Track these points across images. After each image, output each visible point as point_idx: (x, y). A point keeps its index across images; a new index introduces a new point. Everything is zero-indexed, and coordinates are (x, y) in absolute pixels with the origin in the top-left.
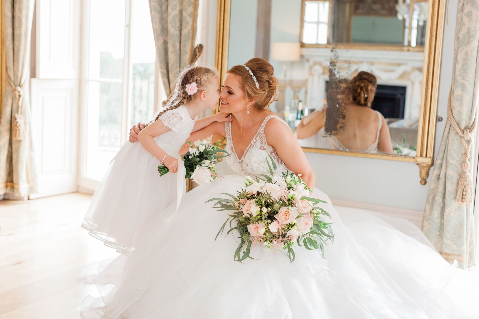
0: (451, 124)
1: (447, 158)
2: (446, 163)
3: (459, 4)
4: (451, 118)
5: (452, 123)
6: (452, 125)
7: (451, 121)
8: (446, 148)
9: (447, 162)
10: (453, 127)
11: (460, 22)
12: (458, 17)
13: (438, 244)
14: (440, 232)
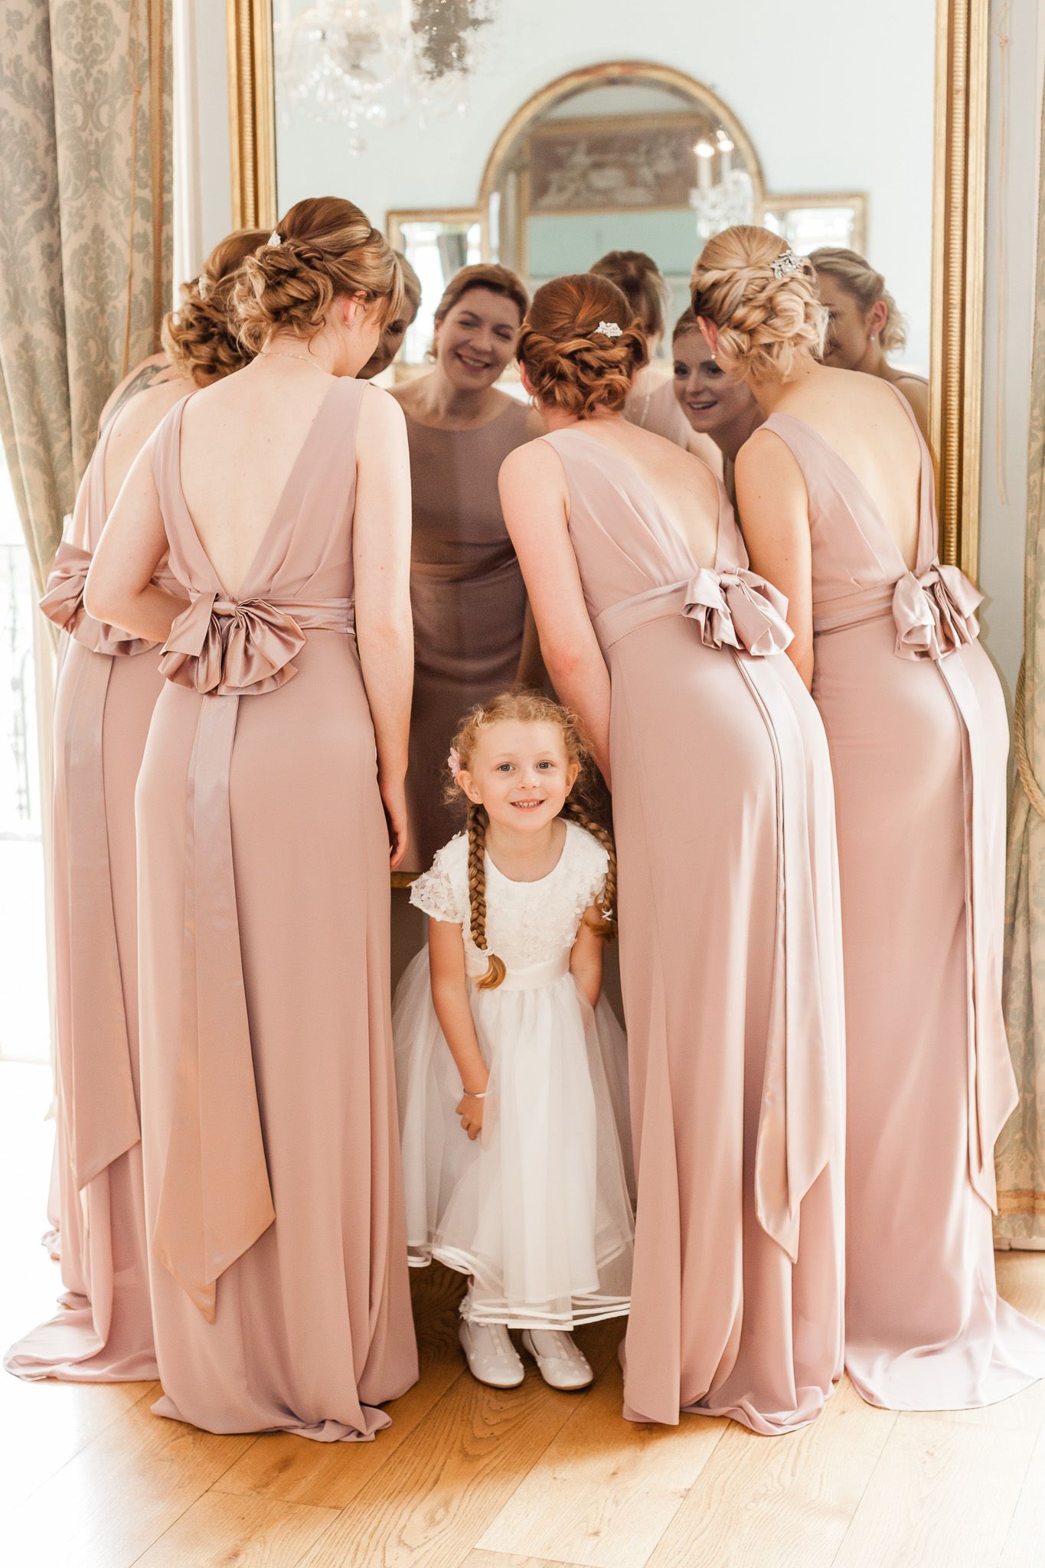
0: (1030, 805)
1: (1028, 910)
2: (1025, 923)
3: (1033, 444)
4: (1033, 789)
5: (1033, 803)
6: (1035, 810)
7: (1030, 797)
8: (1023, 876)
9: (1029, 922)
10: (1039, 815)
11: (1038, 499)
12: (1032, 484)
13: (1021, 1167)
14: (1024, 1133)
